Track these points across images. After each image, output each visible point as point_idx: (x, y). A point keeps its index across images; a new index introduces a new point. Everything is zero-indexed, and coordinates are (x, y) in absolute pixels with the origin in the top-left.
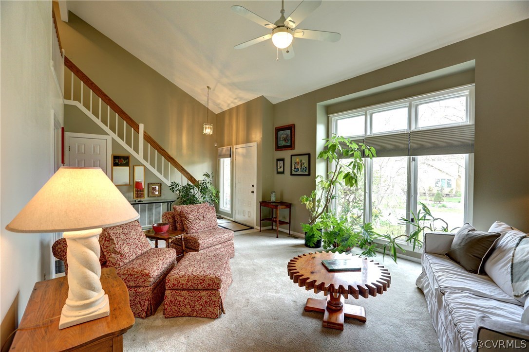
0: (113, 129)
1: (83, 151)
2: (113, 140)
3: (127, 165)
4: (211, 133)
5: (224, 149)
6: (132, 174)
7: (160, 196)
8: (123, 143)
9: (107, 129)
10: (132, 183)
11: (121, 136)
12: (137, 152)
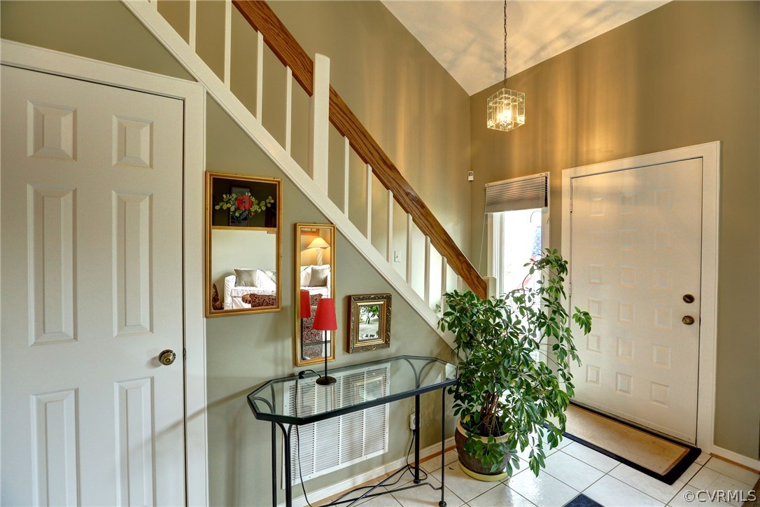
0: (210, 52)
1: (66, 145)
2: (214, 107)
3: (269, 219)
4: (521, 120)
5: (515, 185)
6: (288, 262)
7: (387, 344)
8: (252, 125)
9: (185, 51)
10: (286, 301)
11: (243, 90)
12: (308, 168)
